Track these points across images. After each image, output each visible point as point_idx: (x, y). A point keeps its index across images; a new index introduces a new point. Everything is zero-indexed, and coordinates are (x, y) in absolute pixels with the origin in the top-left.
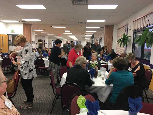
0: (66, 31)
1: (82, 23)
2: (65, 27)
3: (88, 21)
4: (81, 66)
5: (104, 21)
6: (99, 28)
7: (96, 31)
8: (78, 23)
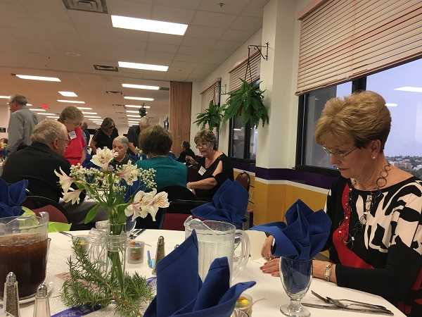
0: (64, 93)
1: (106, 68)
2: (57, 80)
3: (122, 64)
4: (47, 146)
5: (164, 69)
6: (157, 88)
7: (152, 100)
8: (95, 67)
